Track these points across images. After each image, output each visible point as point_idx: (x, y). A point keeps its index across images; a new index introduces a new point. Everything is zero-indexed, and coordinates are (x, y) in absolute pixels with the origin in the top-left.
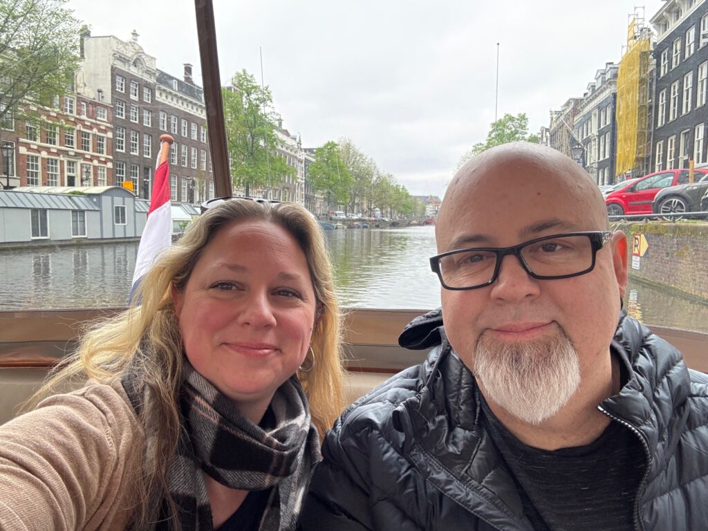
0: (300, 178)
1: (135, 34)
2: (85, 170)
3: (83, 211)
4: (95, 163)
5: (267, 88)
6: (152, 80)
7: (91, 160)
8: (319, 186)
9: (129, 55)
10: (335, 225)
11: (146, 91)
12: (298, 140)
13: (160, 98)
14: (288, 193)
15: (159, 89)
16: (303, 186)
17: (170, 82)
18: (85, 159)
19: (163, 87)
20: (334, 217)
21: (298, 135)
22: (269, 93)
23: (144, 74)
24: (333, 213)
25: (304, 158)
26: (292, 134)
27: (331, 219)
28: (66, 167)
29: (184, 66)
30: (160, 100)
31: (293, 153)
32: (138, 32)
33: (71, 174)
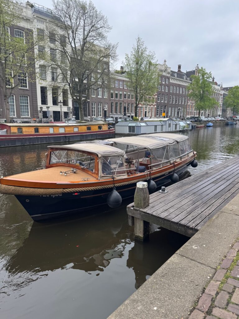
0: (221, 102)
1: (165, 61)
2: (149, 109)
3: (163, 125)
4: (152, 106)
5: (210, 73)
6: (169, 75)
7: (151, 106)
8: (229, 105)
9: (163, 69)
10: (235, 123)
11: (167, 79)
12: (221, 86)
13: (171, 81)
14: (214, 109)
15: (171, 78)
16: (222, 105)
17: (174, 74)
18: (150, 105)
19: (172, 77)
20: (235, 119)
21: (221, 84)
22: (211, 75)
23: (167, 74)
24: (235, 117)
25: (223, 93)
26: (218, 83)
27: (234, 120)
28: (145, 108)
29: (178, 66)
30: (171, 82)
31: (218, 92)
32: (166, 60)
33: (146, 111)
